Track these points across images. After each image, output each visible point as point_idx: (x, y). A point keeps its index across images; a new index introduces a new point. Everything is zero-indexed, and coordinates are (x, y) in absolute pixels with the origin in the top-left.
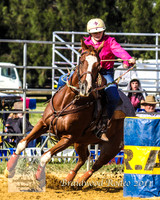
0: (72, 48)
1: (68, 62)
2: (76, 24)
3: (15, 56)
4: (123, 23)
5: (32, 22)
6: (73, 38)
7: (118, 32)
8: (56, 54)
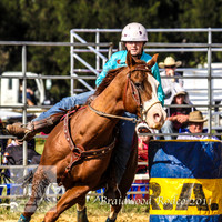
0: (97, 51)
1: (91, 69)
2: (117, 19)
3: (38, 63)
4: (180, 17)
5: (60, 18)
6: (97, 37)
7: (173, 27)
8: (75, 59)
